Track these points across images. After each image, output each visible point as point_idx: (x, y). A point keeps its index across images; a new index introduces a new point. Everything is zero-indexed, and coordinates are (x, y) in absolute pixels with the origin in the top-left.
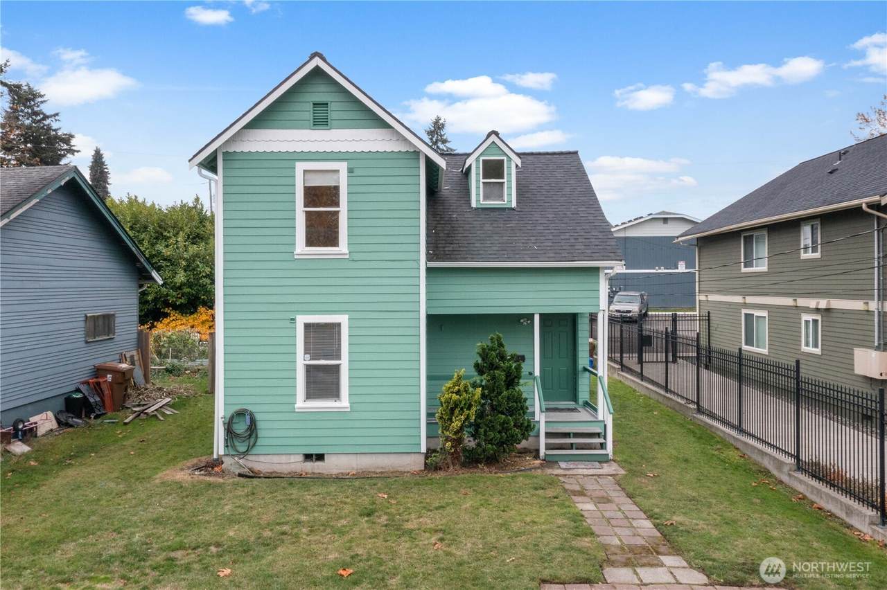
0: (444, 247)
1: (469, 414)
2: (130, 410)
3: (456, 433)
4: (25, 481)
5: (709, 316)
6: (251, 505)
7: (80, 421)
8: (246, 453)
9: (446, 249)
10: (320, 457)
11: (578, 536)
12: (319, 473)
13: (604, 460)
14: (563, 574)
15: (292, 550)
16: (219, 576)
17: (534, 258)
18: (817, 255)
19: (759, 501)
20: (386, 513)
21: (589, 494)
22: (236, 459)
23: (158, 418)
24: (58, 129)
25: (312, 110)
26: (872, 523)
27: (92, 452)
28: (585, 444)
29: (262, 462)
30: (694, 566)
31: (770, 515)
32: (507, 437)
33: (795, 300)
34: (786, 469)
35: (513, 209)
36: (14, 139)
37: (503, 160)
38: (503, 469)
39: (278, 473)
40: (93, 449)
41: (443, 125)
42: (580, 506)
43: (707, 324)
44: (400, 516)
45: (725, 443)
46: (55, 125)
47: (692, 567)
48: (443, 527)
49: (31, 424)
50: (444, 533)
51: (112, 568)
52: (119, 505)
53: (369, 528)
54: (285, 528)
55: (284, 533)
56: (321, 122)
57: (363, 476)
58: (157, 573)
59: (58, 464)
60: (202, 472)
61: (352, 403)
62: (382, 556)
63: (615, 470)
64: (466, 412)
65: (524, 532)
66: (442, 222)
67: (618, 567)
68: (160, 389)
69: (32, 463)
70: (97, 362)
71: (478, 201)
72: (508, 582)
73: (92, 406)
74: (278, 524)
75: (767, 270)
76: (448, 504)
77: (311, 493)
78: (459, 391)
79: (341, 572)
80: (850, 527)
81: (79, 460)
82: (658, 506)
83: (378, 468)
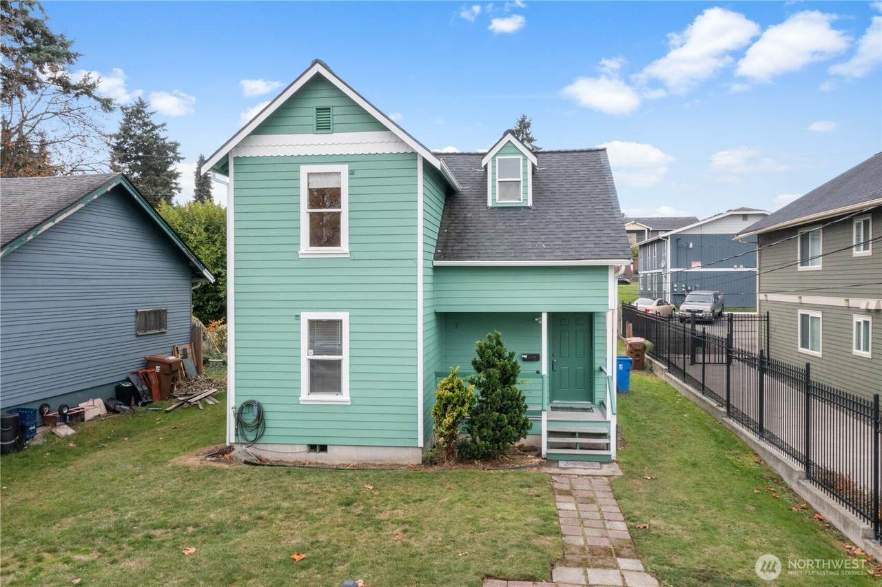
0: (453, 246)
1: (461, 410)
2: (176, 400)
3: (448, 429)
4: (58, 461)
5: (768, 317)
6: (242, 490)
7: (127, 408)
8: (254, 442)
9: (455, 248)
10: (324, 448)
11: (542, 534)
12: (322, 464)
13: (606, 460)
14: (511, 570)
15: (261, 534)
16: (184, 554)
17: (540, 257)
18: (869, 253)
19: (754, 508)
20: (365, 504)
21: (575, 494)
22: (244, 447)
23: (198, 407)
24: (165, 139)
25: (315, 115)
26: (865, 537)
27: (126, 437)
28: (593, 444)
29: (270, 450)
30: (649, 570)
31: (757, 523)
32: (501, 434)
33: (848, 300)
34: (796, 476)
35: (529, 208)
36: (127, 149)
37: (519, 159)
38: (497, 466)
39: (283, 462)
40: (129, 434)
41: (529, 125)
42: (559, 505)
43: (766, 325)
44: (377, 506)
45: (746, 449)
46: (162, 135)
47: (646, 571)
48: (411, 519)
49: (79, 409)
50: (412, 526)
51: (96, 542)
52: (128, 485)
53: (341, 517)
54: (264, 513)
55: (260, 518)
56: (323, 126)
57: (362, 469)
58: (132, 548)
59: (92, 446)
60: (214, 459)
61: (352, 397)
62: (340, 544)
63: (613, 471)
64: (459, 408)
65: (489, 528)
66: (456, 222)
67: (570, 566)
68: (210, 381)
69: (71, 445)
70: (148, 354)
71: (494, 200)
72: (451, 575)
73: (139, 394)
74: (258, 509)
75: (821, 269)
76: (427, 498)
77: (303, 481)
78: (453, 388)
79: (295, 556)
80: (844, 539)
81: (113, 443)
82: (639, 508)
83: (379, 460)
